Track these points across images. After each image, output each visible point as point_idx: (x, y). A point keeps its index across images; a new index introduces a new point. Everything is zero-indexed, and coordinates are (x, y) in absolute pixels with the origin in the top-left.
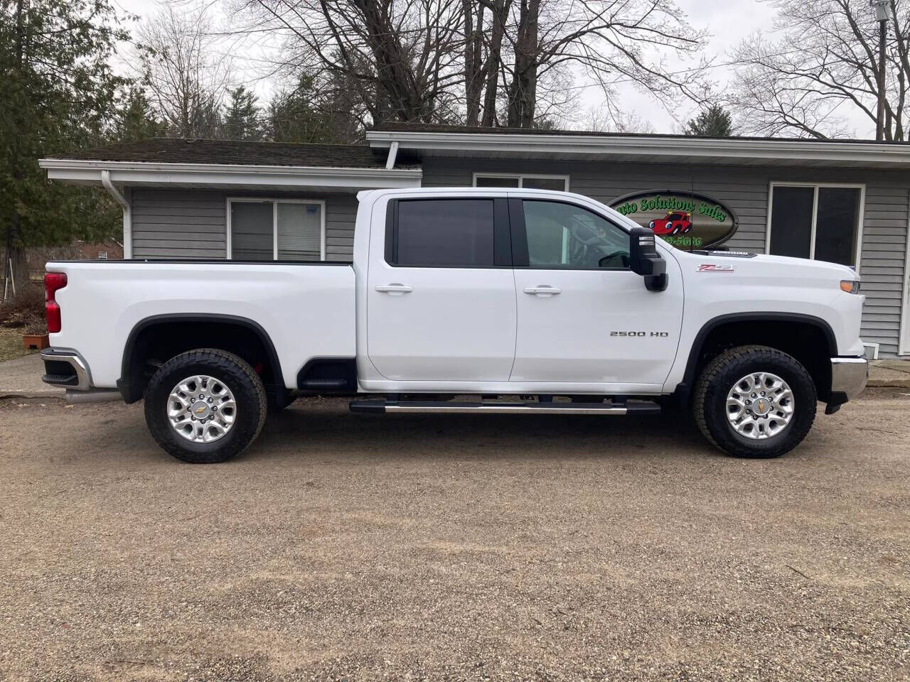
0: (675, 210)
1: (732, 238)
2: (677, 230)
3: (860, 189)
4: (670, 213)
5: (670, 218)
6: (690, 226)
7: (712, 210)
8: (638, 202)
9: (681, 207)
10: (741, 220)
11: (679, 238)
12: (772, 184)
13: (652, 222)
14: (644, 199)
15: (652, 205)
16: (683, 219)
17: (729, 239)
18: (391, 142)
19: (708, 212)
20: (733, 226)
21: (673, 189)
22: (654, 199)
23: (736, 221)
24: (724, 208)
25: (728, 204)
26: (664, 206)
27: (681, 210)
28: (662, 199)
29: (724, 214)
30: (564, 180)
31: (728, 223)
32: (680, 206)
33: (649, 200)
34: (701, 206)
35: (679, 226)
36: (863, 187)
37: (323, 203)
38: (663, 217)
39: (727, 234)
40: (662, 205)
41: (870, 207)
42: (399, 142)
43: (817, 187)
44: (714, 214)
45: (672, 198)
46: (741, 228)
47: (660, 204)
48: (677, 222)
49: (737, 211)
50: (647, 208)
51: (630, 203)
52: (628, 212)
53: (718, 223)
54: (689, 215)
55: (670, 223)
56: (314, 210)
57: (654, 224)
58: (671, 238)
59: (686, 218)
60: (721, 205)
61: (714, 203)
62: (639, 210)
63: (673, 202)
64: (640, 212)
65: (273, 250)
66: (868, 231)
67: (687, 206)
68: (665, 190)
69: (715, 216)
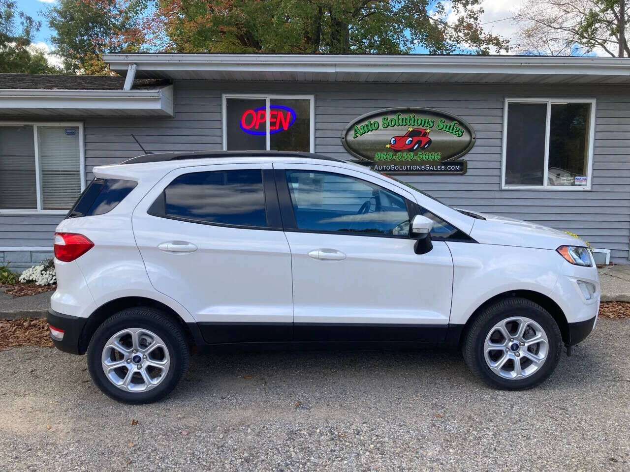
0: (415, 127)
1: (469, 152)
2: (417, 146)
3: (589, 105)
4: (411, 130)
5: (410, 135)
6: (430, 142)
7: (450, 126)
8: (379, 120)
9: (421, 124)
10: (479, 135)
11: (420, 153)
12: (507, 101)
13: (393, 139)
14: (386, 117)
15: (393, 123)
16: (422, 136)
17: (467, 153)
18: (128, 64)
19: (446, 128)
20: (471, 141)
21: (413, 106)
22: (394, 117)
23: (473, 136)
24: (461, 124)
25: (464, 119)
26: (404, 123)
27: (421, 127)
28: (402, 116)
29: (462, 129)
30: (309, 100)
31: (466, 138)
32: (419, 122)
33: (390, 117)
34: (439, 122)
35: (419, 142)
36: (593, 102)
37: (80, 126)
38: (404, 133)
39: (465, 148)
40: (402, 122)
41: (601, 121)
42: (136, 64)
43: (550, 102)
44: (453, 130)
45: (412, 116)
46: (478, 142)
47: (400, 122)
48: (417, 139)
49: (475, 127)
50: (389, 125)
51: (372, 121)
52: (371, 129)
53: (456, 138)
54: (428, 131)
55: (411, 139)
56: (72, 132)
57: (395, 140)
58: (412, 153)
59: (426, 134)
60: (459, 121)
61: (452, 119)
62: (381, 127)
63: (413, 119)
64: (381, 130)
65: (35, 171)
66: (598, 144)
67: (427, 122)
68: (405, 107)
69: (454, 132)
